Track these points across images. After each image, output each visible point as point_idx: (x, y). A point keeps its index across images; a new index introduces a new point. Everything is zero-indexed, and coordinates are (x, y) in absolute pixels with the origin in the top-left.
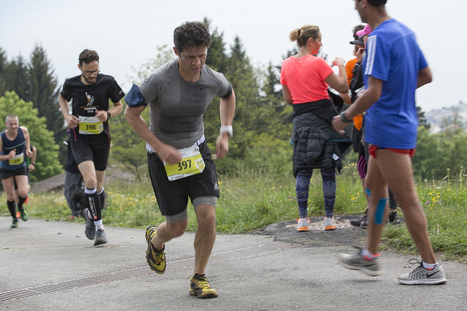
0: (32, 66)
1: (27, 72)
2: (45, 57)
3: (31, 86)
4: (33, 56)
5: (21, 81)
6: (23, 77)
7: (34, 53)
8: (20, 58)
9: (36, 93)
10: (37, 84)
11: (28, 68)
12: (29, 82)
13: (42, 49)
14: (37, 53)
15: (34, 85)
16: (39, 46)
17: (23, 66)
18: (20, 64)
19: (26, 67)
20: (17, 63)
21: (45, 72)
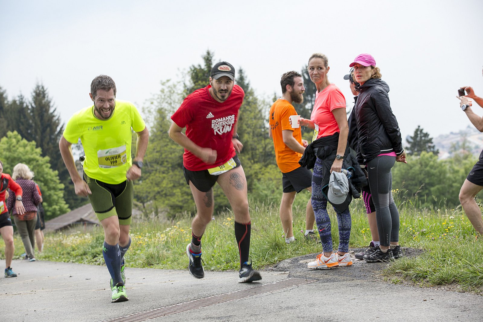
0: (33, 105)
1: (29, 111)
2: (46, 96)
3: (33, 125)
4: (34, 94)
5: (22, 120)
6: (25, 116)
7: (35, 92)
8: (21, 97)
9: (39, 132)
10: (39, 123)
11: (30, 107)
12: (31, 121)
13: (43, 88)
14: (38, 92)
15: (36, 124)
16: (40, 84)
17: (25, 105)
18: (22, 103)
19: (27, 106)
20: (18, 102)
21: (47, 111)
